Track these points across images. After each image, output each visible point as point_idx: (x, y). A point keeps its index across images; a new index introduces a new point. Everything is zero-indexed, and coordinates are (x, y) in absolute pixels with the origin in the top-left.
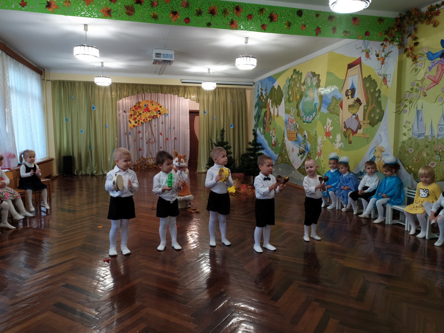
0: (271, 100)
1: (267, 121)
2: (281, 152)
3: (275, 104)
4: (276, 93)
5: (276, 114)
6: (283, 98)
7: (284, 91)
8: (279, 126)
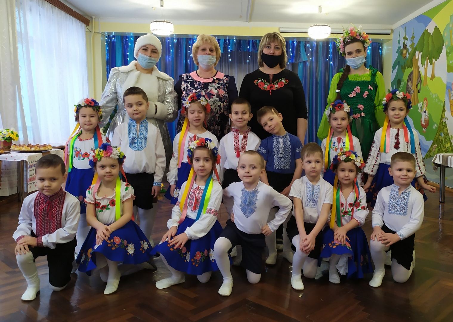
0: (421, 53)
1: (413, 88)
2: (438, 138)
3: (429, 59)
4: (430, 41)
5: (429, 75)
6: (444, 47)
7: (445, 35)
8: (435, 94)
